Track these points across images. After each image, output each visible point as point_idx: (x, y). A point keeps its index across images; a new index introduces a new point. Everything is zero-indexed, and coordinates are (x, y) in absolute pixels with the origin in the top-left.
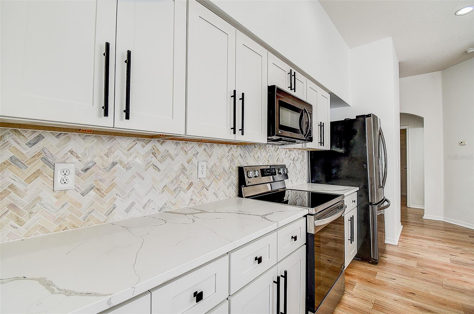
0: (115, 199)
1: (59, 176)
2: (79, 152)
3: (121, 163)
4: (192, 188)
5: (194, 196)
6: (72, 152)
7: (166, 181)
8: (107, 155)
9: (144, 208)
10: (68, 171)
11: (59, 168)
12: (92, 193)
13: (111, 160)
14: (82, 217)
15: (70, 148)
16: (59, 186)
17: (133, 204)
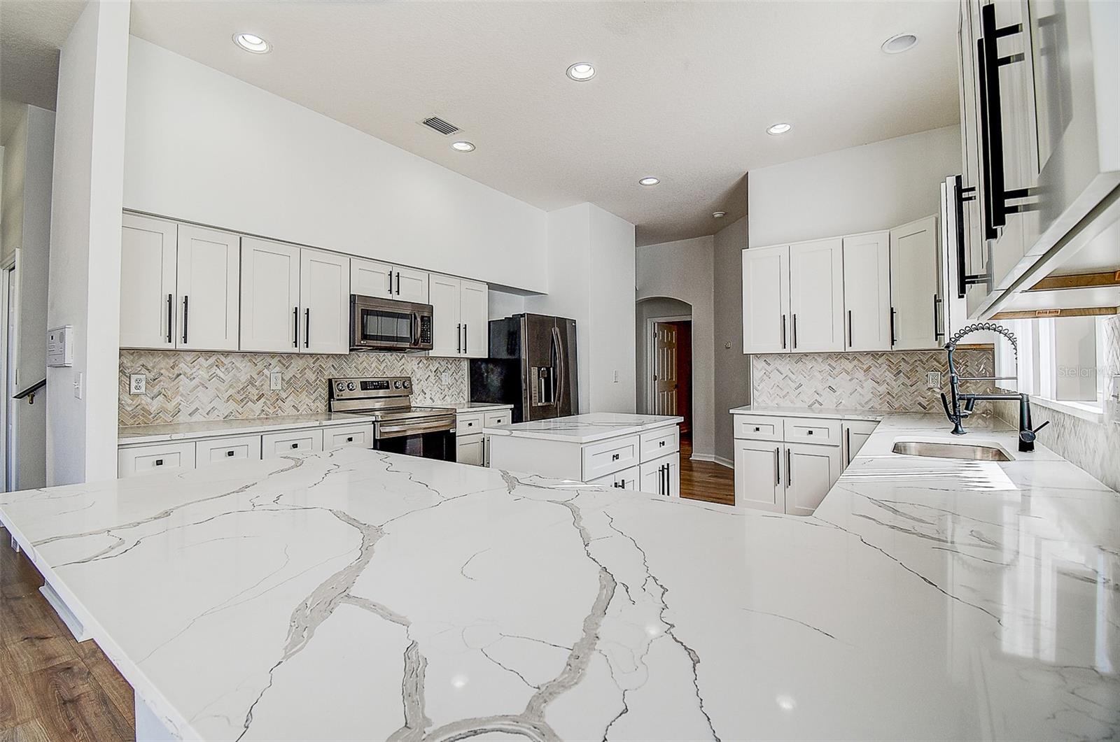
0: (180, 404)
1: (133, 384)
2: (150, 366)
3: (185, 374)
4: (263, 400)
5: (265, 407)
6: (143, 366)
7: (231, 392)
8: (173, 368)
9: (207, 414)
10: (140, 380)
11: (134, 377)
12: (161, 398)
13: (176, 371)
14: (152, 416)
15: (141, 363)
16: (133, 391)
17: (197, 409)
